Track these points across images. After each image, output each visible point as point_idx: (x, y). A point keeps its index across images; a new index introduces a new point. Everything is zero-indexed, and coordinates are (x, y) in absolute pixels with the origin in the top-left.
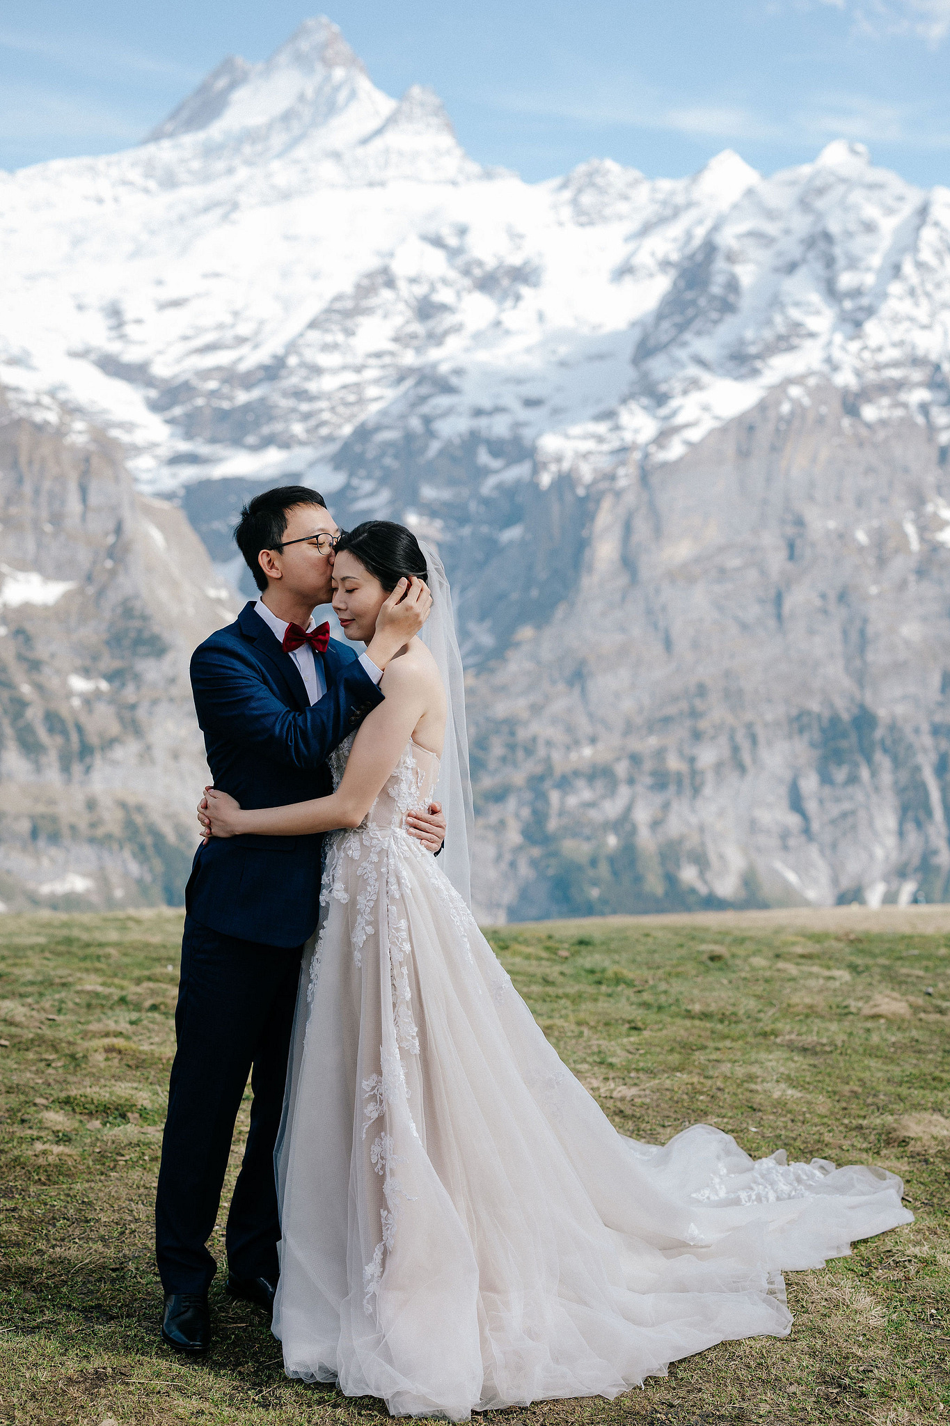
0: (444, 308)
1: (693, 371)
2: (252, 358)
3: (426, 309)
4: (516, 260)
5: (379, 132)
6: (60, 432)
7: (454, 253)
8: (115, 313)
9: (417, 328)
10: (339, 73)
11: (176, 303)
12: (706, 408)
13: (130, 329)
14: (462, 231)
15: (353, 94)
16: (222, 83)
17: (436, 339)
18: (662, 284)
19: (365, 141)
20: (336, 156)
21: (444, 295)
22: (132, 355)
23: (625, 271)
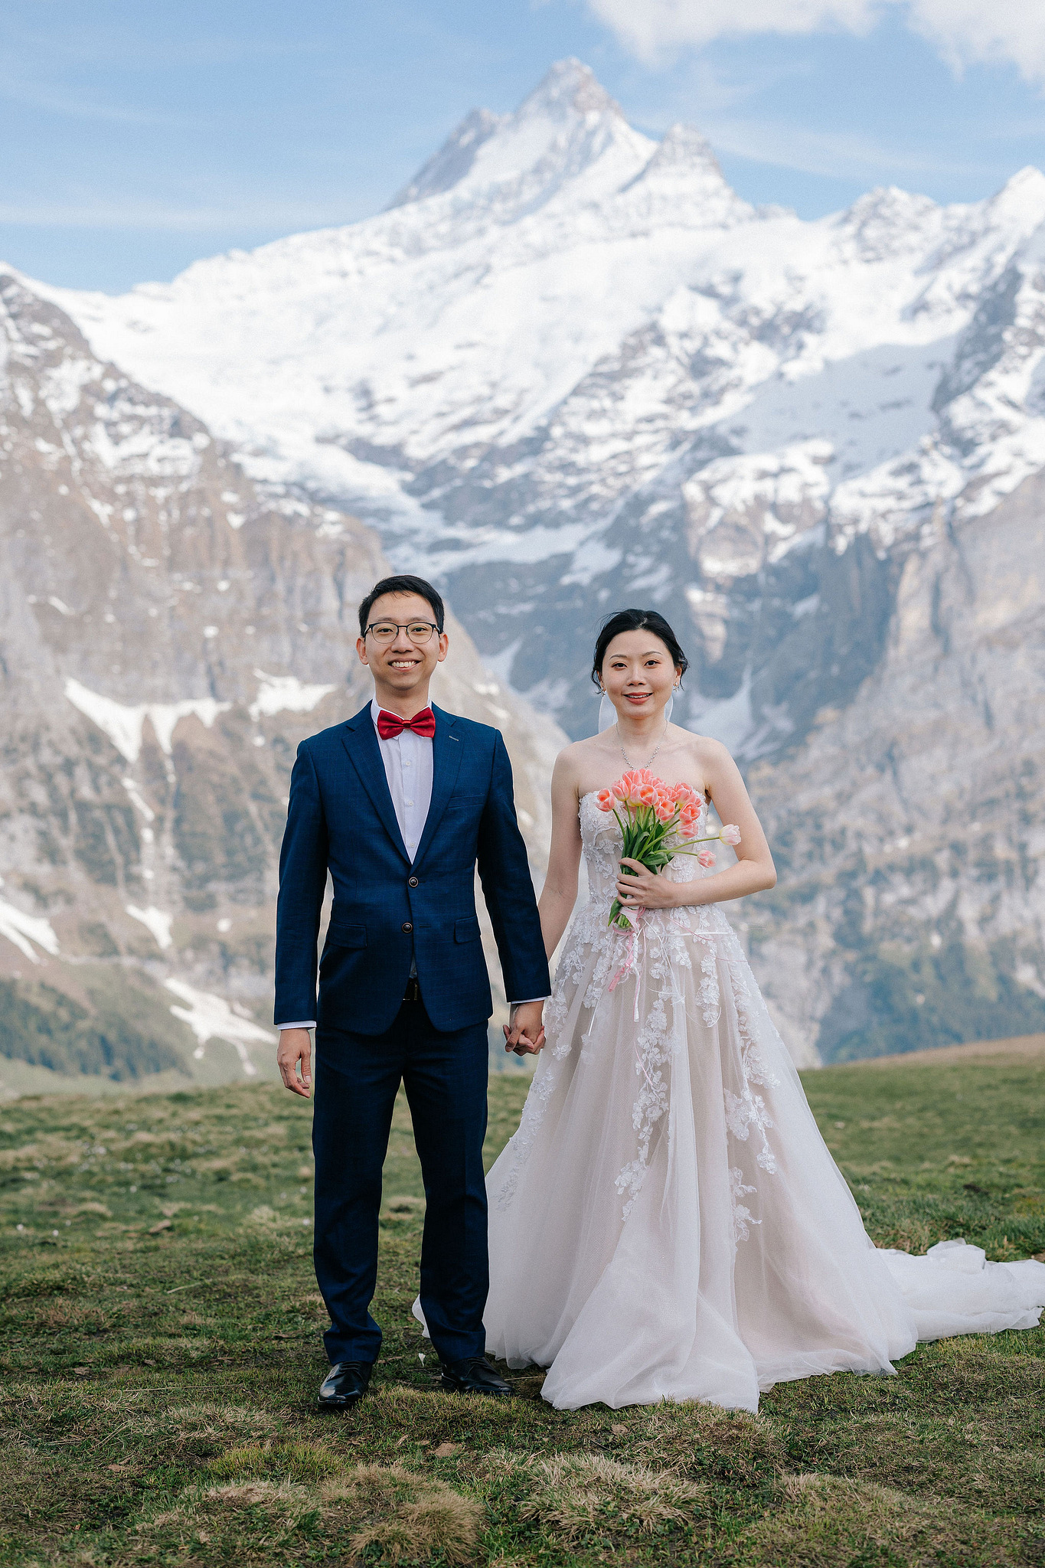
0: (720, 362)
1: (1004, 413)
2: (514, 432)
3: (700, 366)
4: (796, 305)
5: (639, 177)
6: (312, 525)
7: (727, 302)
8: (364, 394)
9: (693, 387)
10: (593, 118)
11: (429, 378)
12: (1018, 454)
13: (382, 410)
14: (736, 278)
15: (609, 139)
16: (466, 139)
17: (712, 397)
18: (961, 319)
19: (625, 188)
20: (595, 206)
21: (720, 349)
22: (384, 437)
23: (919, 308)
